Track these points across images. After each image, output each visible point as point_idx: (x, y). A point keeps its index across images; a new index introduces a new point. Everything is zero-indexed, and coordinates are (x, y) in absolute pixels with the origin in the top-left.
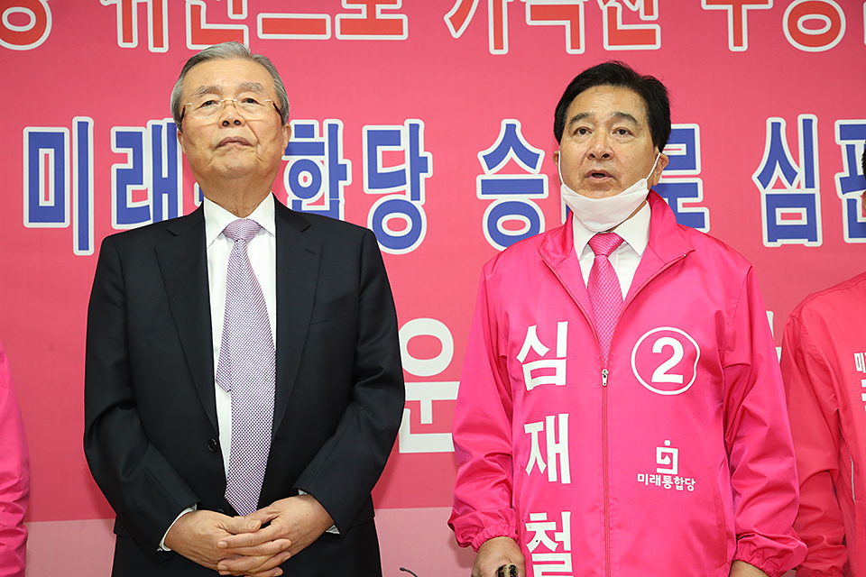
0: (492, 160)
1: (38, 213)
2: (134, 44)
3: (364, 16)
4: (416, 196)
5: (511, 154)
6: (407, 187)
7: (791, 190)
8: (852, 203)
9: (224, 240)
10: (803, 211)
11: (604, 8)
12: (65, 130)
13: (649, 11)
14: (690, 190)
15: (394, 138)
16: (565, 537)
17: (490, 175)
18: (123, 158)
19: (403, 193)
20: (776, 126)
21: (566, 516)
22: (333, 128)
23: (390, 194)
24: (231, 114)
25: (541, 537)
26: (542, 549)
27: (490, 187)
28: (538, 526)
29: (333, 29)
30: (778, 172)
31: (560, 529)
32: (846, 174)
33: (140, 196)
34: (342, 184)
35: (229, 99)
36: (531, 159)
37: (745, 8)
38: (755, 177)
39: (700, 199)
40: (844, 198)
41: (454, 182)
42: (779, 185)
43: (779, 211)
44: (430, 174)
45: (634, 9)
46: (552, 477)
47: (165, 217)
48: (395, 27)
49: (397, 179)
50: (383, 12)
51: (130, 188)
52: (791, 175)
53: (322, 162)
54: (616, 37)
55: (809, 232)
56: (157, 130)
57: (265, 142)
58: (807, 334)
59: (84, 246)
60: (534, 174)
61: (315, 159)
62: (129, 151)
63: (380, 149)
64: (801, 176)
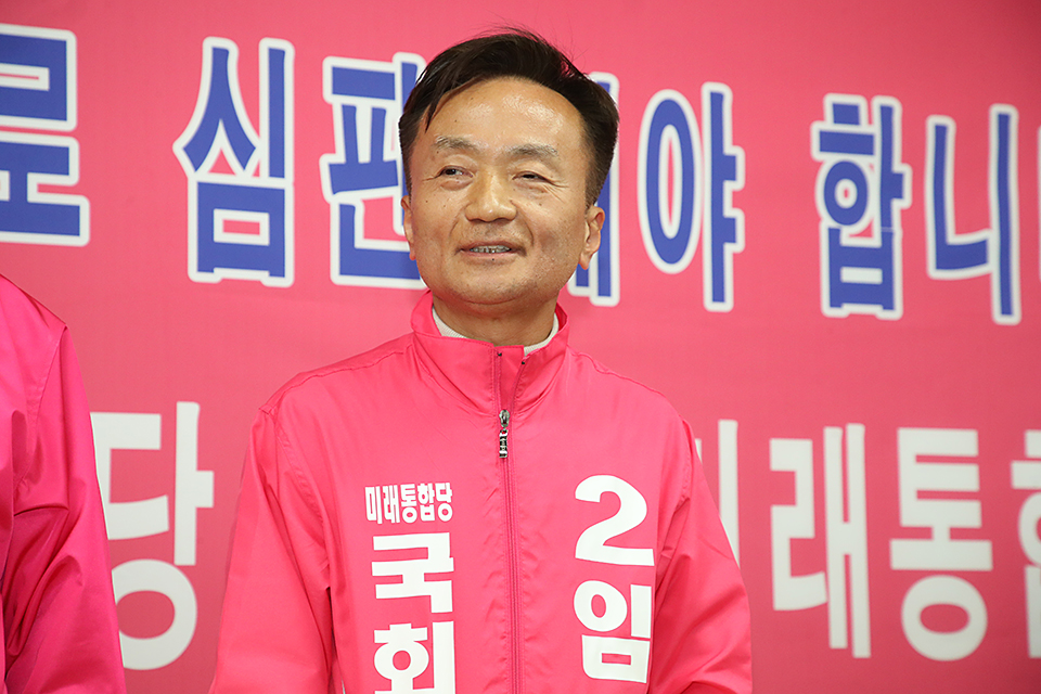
7: (242, 177)
8: (347, 212)
10: (263, 219)
14: (55, 160)
20: (220, 56)
30: (221, 142)
32: (339, 157)
38: (179, 147)
39: (73, 178)
40: (335, 201)
42: (222, 166)
43: (219, 215)
52: (244, 150)
55: (269, 259)
58: (290, 446)
64: (261, 154)
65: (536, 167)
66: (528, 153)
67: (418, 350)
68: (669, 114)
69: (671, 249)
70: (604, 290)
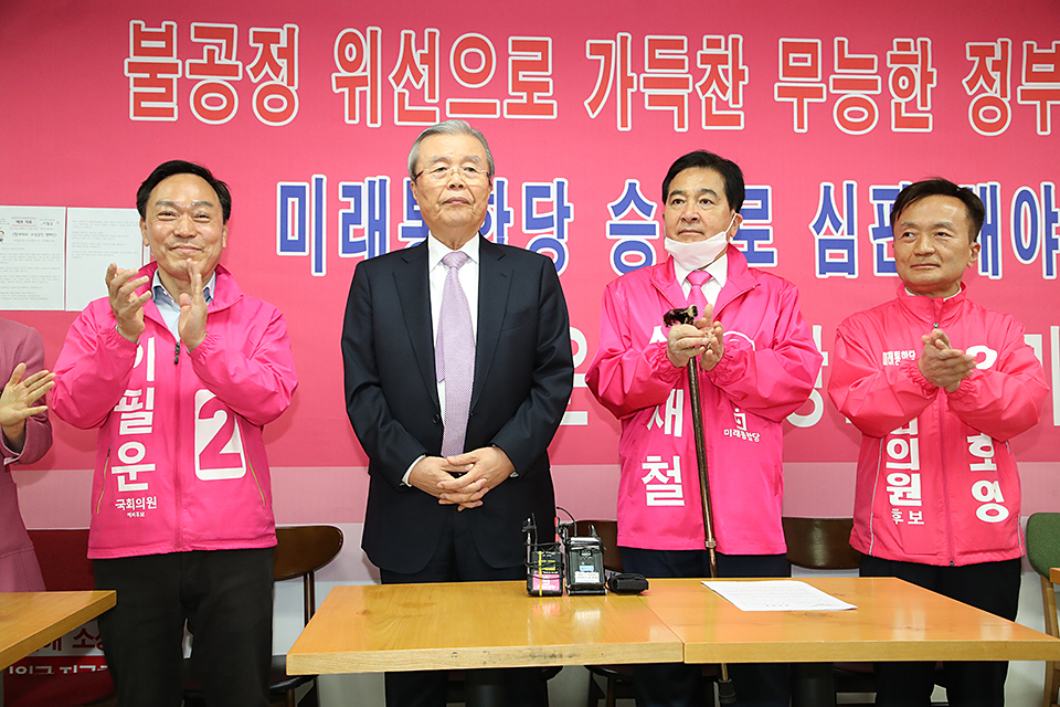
0: (618, 210)
1: (287, 245)
2: (357, 121)
3: (524, 101)
4: (561, 235)
5: (632, 205)
6: (555, 229)
7: (837, 236)
8: (880, 247)
9: (442, 266)
10: (845, 252)
11: (703, 98)
12: (306, 184)
13: (736, 101)
14: (764, 235)
15: (545, 192)
16: (676, 473)
17: (616, 220)
18: (347, 205)
19: (552, 233)
20: (827, 189)
21: (676, 459)
22: (500, 185)
23: (542, 234)
24: (456, 179)
25: (655, 472)
26: (655, 481)
27: (616, 229)
28: (653, 465)
29: (501, 110)
30: (828, 222)
31: (671, 468)
32: (877, 225)
33: (359, 233)
34: (506, 226)
35: (455, 168)
36: (647, 210)
37: (806, 101)
38: (811, 226)
39: (771, 241)
40: (875, 243)
41: (589, 226)
42: (828, 232)
43: (828, 252)
44: (571, 219)
45: (725, 99)
46: (668, 431)
48: (548, 109)
49: (547, 222)
50: (539, 98)
51: (352, 227)
52: (837, 225)
54: (712, 120)
55: (849, 267)
56: (372, 184)
57: (478, 201)
59: (319, 269)
60: (650, 220)
62: (352, 200)
63: (535, 200)
64: (844, 227)
65: (945, 230)
66: (940, 226)
67: (900, 304)
68: (1025, 196)
69: (1027, 254)
70: (995, 273)
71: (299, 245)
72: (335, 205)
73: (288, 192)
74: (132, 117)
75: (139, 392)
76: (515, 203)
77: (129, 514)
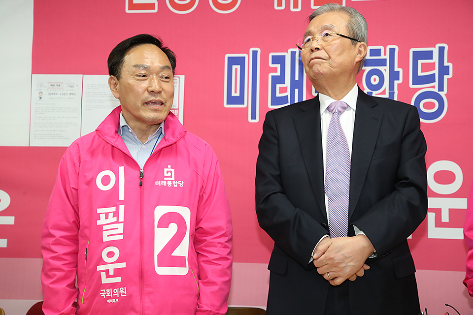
1: (232, 100)
2: (283, 7)
4: (441, 88)
6: (436, 84)
9: (328, 113)
12: (245, 55)
15: (429, 55)
18: (275, 70)
19: (434, 87)
22: (392, 51)
23: (425, 88)
33: (283, 90)
34: (396, 82)
44: (450, 76)
47: (296, 101)
49: (430, 79)
51: (278, 86)
53: (385, 70)
56: (293, 54)
59: (254, 117)
61: (381, 68)
62: (278, 66)
63: (420, 62)
71: (240, 100)
72: (266, 70)
73: (232, 61)
74: (127, 11)
75: (114, 209)
76: (404, 64)
77: (108, 301)
